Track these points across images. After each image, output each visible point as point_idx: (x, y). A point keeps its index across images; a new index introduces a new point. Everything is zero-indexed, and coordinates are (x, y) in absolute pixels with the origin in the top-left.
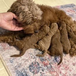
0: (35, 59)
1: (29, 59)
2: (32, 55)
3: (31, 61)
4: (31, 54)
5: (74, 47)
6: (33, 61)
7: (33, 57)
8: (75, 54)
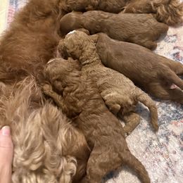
0: (171, 137)
1: (168, 157)
2: (155, 143)
3: (175, 153)
4: (151, 143)
5: (156, 5)
6: (177, 145)
7: (162, 140)
8: (178, 10)
